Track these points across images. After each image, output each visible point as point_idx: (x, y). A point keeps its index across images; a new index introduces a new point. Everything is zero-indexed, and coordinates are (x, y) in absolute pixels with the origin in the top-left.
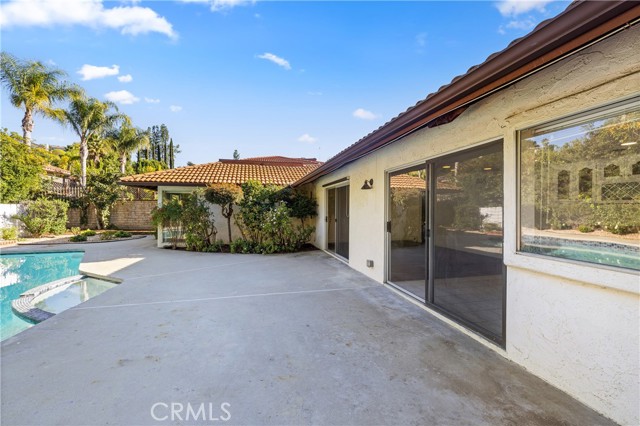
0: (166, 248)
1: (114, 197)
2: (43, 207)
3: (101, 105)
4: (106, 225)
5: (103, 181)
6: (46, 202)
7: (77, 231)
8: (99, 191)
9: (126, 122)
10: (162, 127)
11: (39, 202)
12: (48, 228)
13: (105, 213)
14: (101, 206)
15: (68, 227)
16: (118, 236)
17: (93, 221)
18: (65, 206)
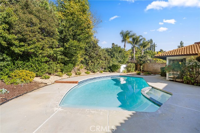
0: (170, 80)
1: (144, 62)
2: (131, 65)
3: (138, 37)
4: (142, 70)
5: (141, 58)
6: (131, 64)
7: (137, 72)
8: (140, 60)
9: (144, 39)
10: (151, 40)
11: (130, 64)
12: (131, 71)
13: (142, 67)
14: (141, 65)
15: (135, 71)
16: (148, 74)
17: (138, 69)
18: (134, 65)
